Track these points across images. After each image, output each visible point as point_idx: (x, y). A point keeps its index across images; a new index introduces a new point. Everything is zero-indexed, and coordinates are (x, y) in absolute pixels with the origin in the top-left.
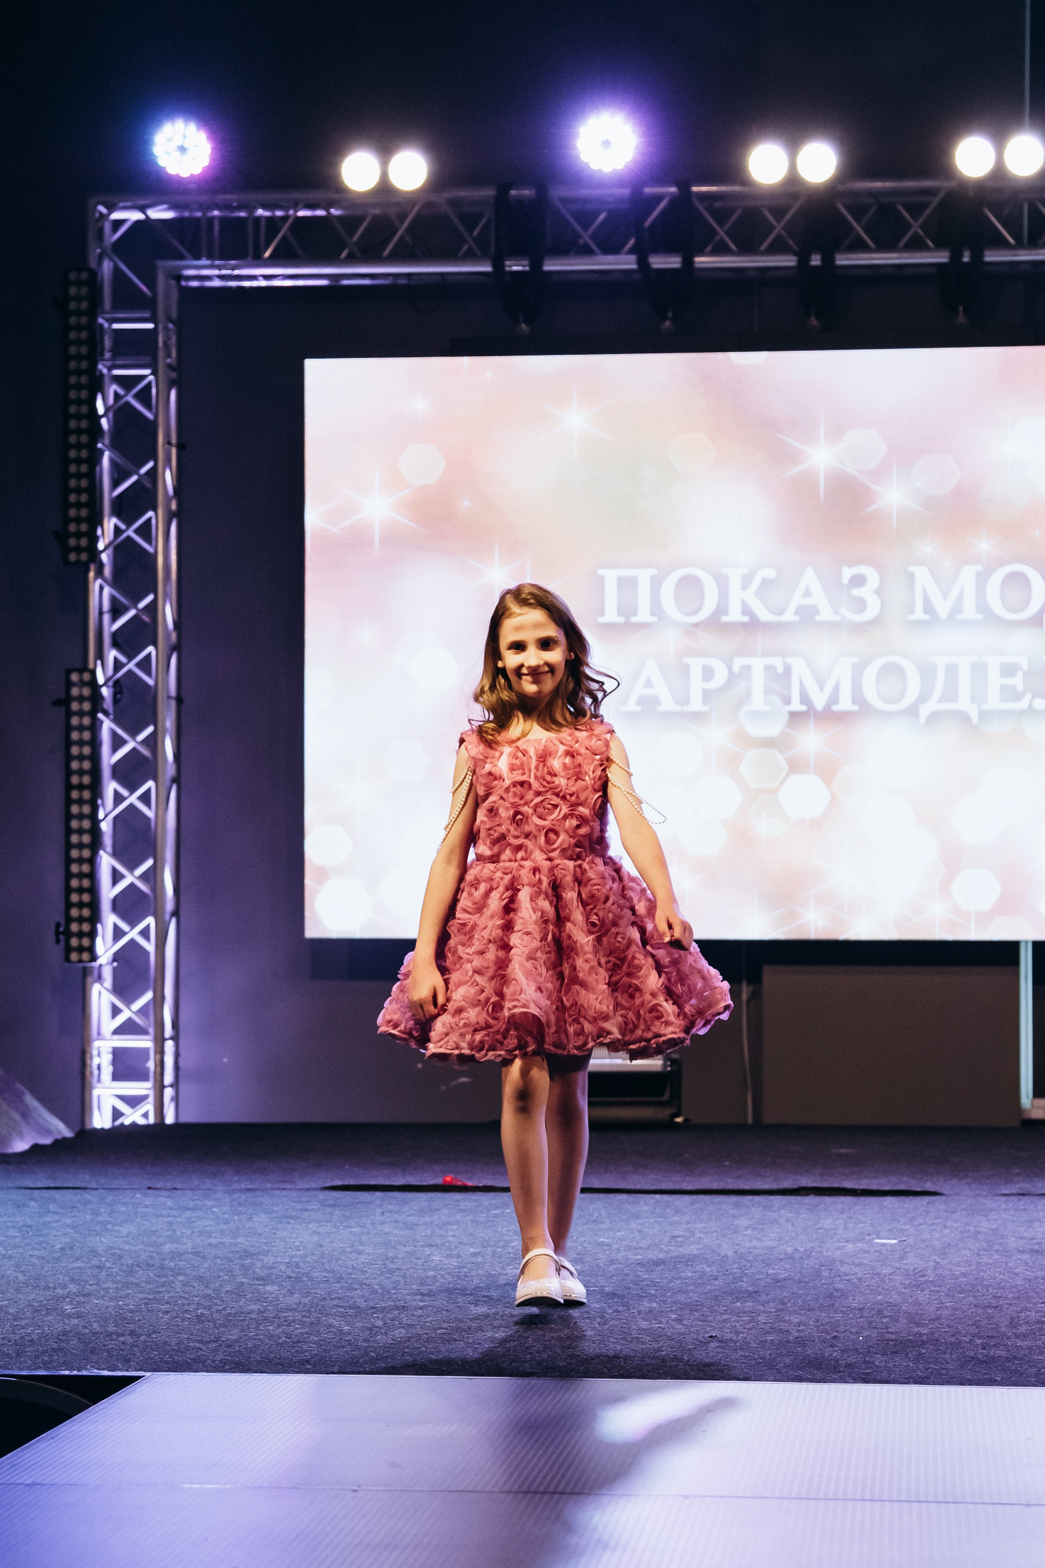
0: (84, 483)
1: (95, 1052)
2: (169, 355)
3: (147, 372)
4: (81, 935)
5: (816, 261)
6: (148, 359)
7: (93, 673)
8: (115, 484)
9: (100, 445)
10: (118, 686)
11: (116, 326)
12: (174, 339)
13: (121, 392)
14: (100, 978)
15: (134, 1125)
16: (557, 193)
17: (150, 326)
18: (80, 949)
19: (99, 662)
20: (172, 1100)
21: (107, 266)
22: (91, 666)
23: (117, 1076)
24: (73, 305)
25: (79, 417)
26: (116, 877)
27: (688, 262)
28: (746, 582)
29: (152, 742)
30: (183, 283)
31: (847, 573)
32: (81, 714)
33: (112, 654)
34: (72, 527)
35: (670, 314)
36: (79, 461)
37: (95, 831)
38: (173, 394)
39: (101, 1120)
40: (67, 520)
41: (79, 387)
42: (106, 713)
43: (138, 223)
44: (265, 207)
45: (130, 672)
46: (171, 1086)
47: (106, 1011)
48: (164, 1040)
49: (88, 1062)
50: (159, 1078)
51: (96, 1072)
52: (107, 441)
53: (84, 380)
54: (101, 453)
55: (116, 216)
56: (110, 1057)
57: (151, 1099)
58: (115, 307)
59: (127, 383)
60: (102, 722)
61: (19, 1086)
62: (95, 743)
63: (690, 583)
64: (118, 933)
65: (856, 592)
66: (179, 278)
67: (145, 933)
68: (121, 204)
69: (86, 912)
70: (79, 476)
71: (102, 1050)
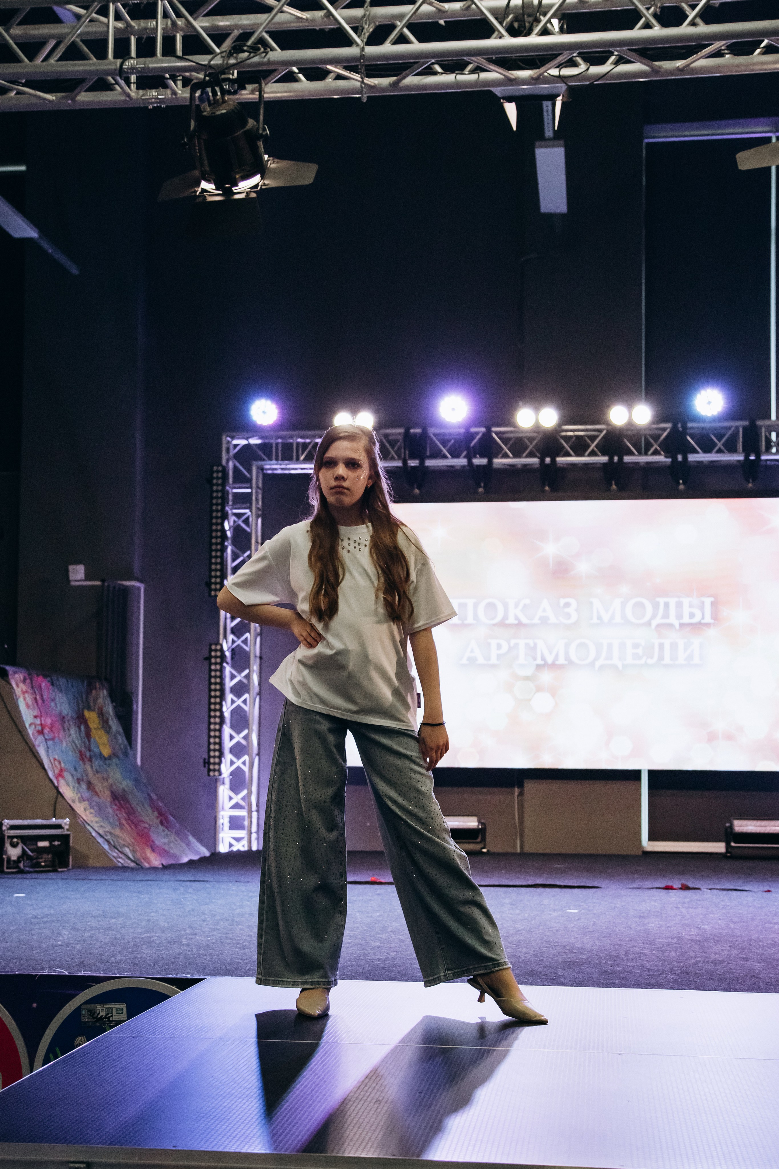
0: (219, 560)
1: (221, 817)
2: (257, 503)
3: (247, 511)
4: (214, 764)
5: (548, 460)
6: (248, 505)
7: (221, 645)
8: (233, 560)
9: (226, 543)
10: (233, 651)
11: (235, 491)
12: (260, 496)
13: (236, 519)
14: (223, 783)
15: (239, 851)
16: (431, 431)
17: (249, 491)
18: (214, 770)
19: (225, 641)
20: (256, 839)
21: (231, 464)
22: (221, 642)
23: (231, 828)
24: (215, 481)
25: (217, 531)
26: (231, 737)
27: (490, 462)
28: (516, 605)
29: (248, 677)
30: (265, 471)
31: (562, 601)
32: (216, 664)
33: (231, 637)
34: (213, 580)
35: (482, 485)
36: (216, 550)
37: (222, 717)
38: (260, 521)
39: (223, 849)
40: (211, 577)
41: (217, 518)
42: (227, 663)
43: (245, 446)
44: (301, 437)
45: (238, 645)
46: (256, 833)
47: (227, 799)
48: (252, 812)
49: (218, 822)
50: (249, 829)
51: (221, 826)
52: (230, 541)
53: (219, 514)
54: (227, 547)
55: (235, 442)
56: (228, 819)
57: (246, 839)
58: (235, 481)
59: (239, 516)
60: (225, 668)
61: (187, 832)
62: (222, 677)
63: (491, 606)
64: (232, 763)
65: (567, 610)
66: (262, 469)
67: (244, 763)
68: (237, 437)
69: (217, 754)
70: (216, 557)
71: (224, 816)
